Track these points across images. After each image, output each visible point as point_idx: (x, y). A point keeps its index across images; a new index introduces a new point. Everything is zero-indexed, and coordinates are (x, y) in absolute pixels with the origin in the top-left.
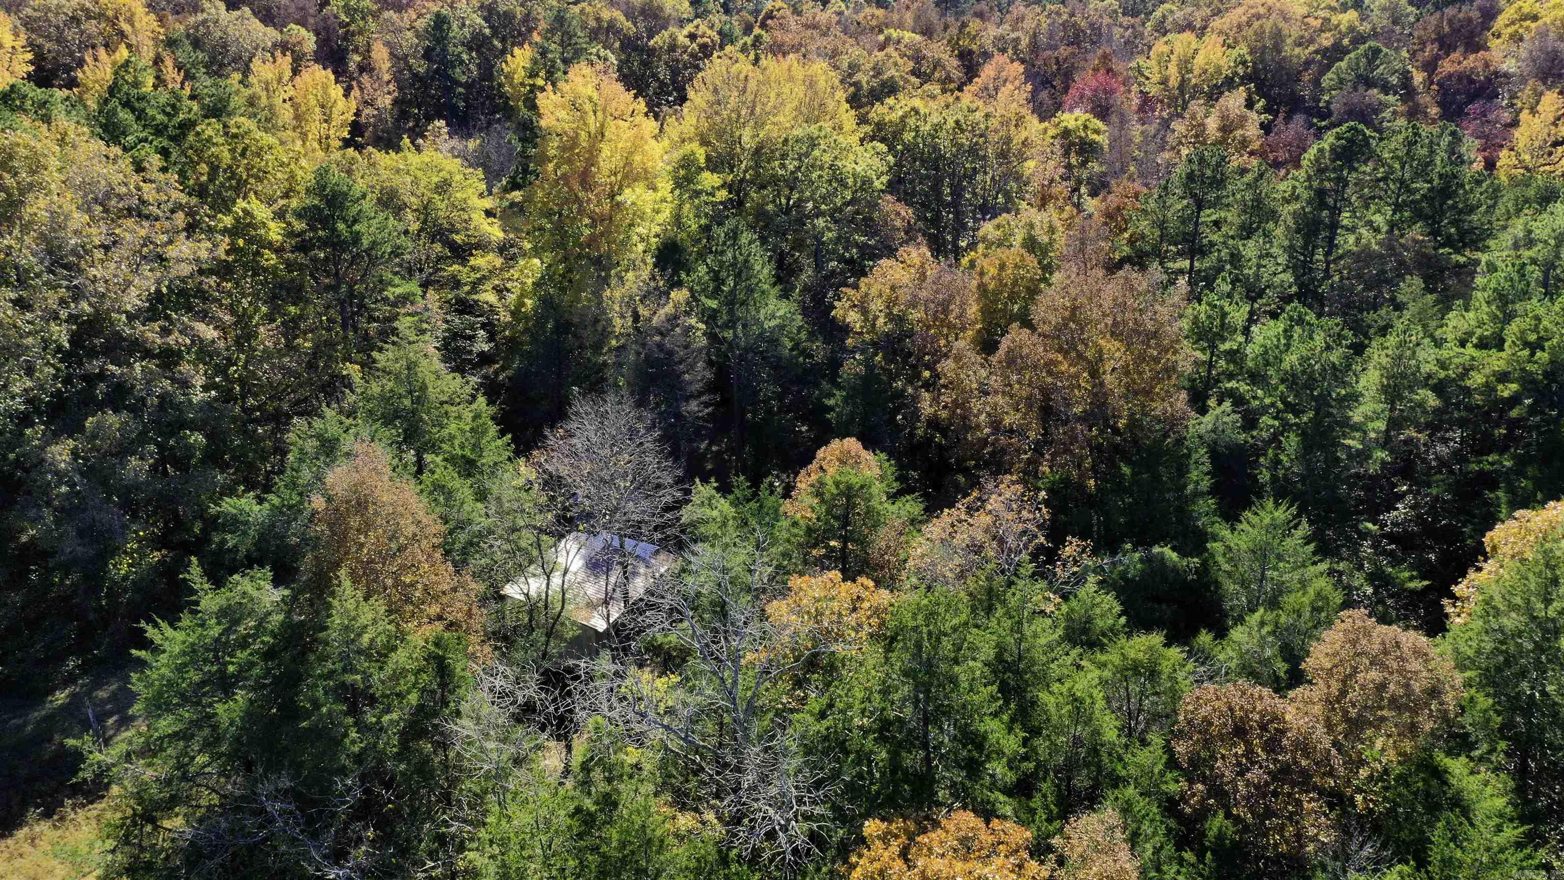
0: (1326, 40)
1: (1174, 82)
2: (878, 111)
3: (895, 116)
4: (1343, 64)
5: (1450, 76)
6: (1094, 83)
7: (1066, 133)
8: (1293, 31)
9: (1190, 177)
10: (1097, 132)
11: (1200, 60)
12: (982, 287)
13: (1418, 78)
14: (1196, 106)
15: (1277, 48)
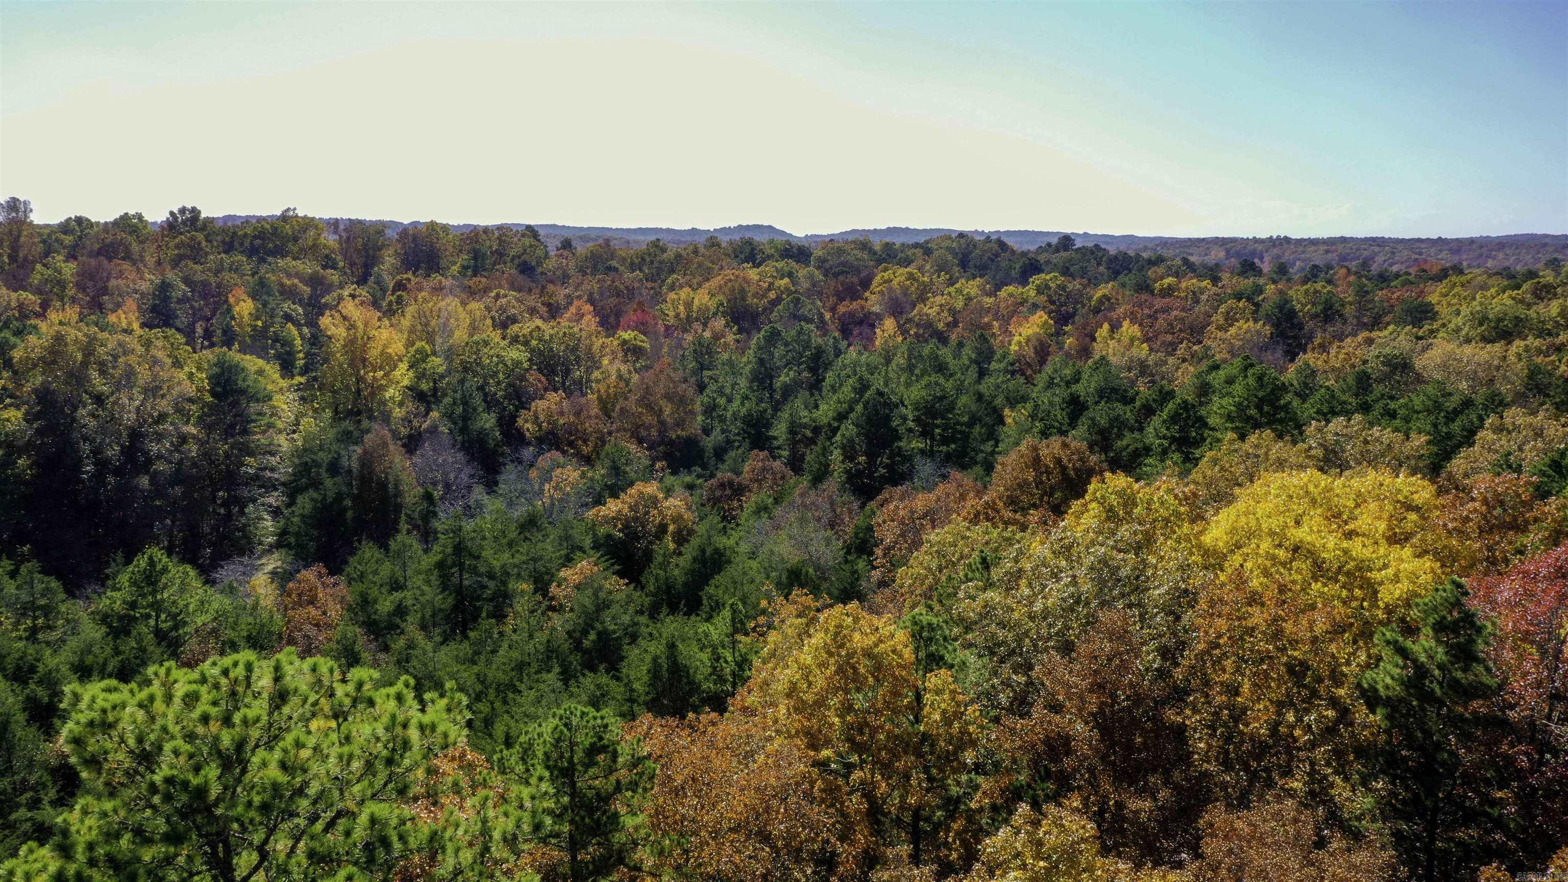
0: (772, 295)
1: (682, 316)
2: (514, 329)
3: (526, 331)
4: (781, 307)
5: (844, 314)
6: (635, 318)
7: (625, 342)
8: (753, 289)
9: (695, 351)
10: (642, 341)
11: (696, 302)
12: (600, 398)
13: (827, 316)
14: (697, 326)
15: (744, 299)
